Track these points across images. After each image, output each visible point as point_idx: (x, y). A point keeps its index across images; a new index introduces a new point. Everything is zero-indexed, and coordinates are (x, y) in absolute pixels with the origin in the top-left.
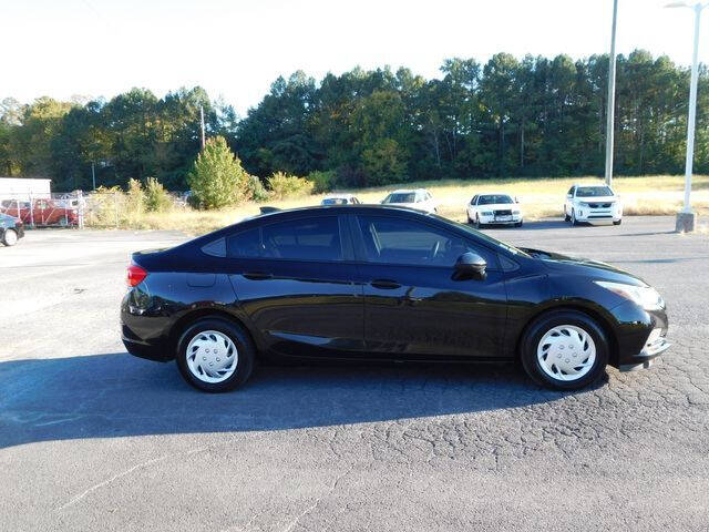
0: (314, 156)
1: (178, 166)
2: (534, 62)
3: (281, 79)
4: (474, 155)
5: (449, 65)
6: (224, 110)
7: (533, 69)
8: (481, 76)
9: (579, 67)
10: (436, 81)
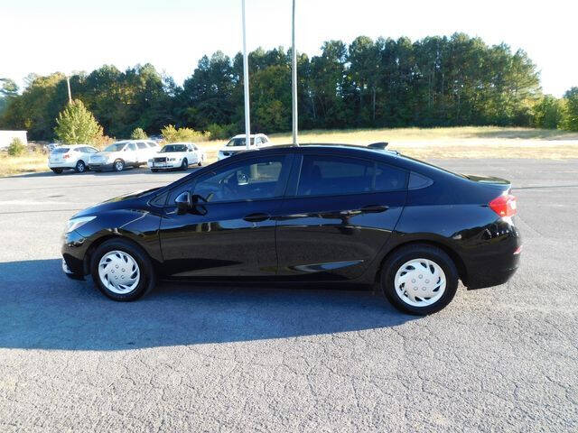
0: (226, 113)
1: (134, 121)
2: (385, 42)
3: (206, 57)
4: (338, 112)
5: (326, 46)
6: (166, 80)
7: (383, 48)
8: (347, 53)
9: (417, 46)
10: (316, 58)
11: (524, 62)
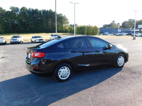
2: (31, 10)
5: (12, 8)
7: (31, 11)
8: (20, 11)
9: (40, 12)
10: (9, 11)
11: (66, 18)
